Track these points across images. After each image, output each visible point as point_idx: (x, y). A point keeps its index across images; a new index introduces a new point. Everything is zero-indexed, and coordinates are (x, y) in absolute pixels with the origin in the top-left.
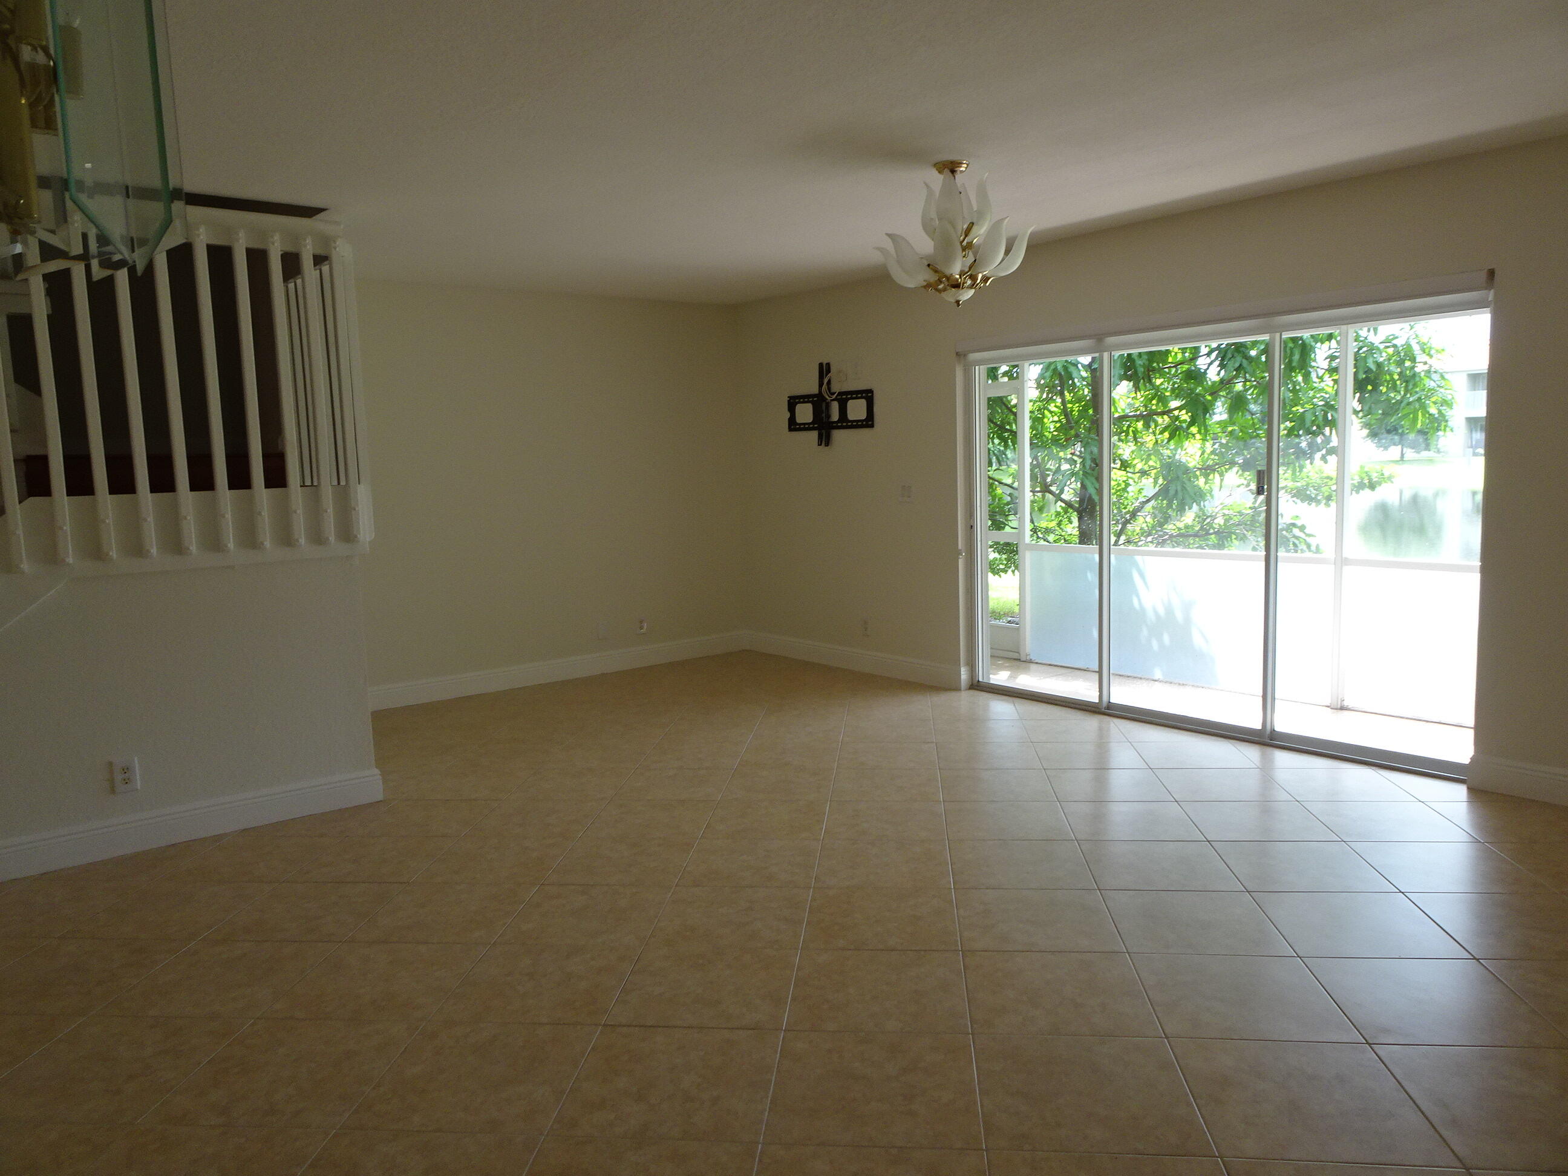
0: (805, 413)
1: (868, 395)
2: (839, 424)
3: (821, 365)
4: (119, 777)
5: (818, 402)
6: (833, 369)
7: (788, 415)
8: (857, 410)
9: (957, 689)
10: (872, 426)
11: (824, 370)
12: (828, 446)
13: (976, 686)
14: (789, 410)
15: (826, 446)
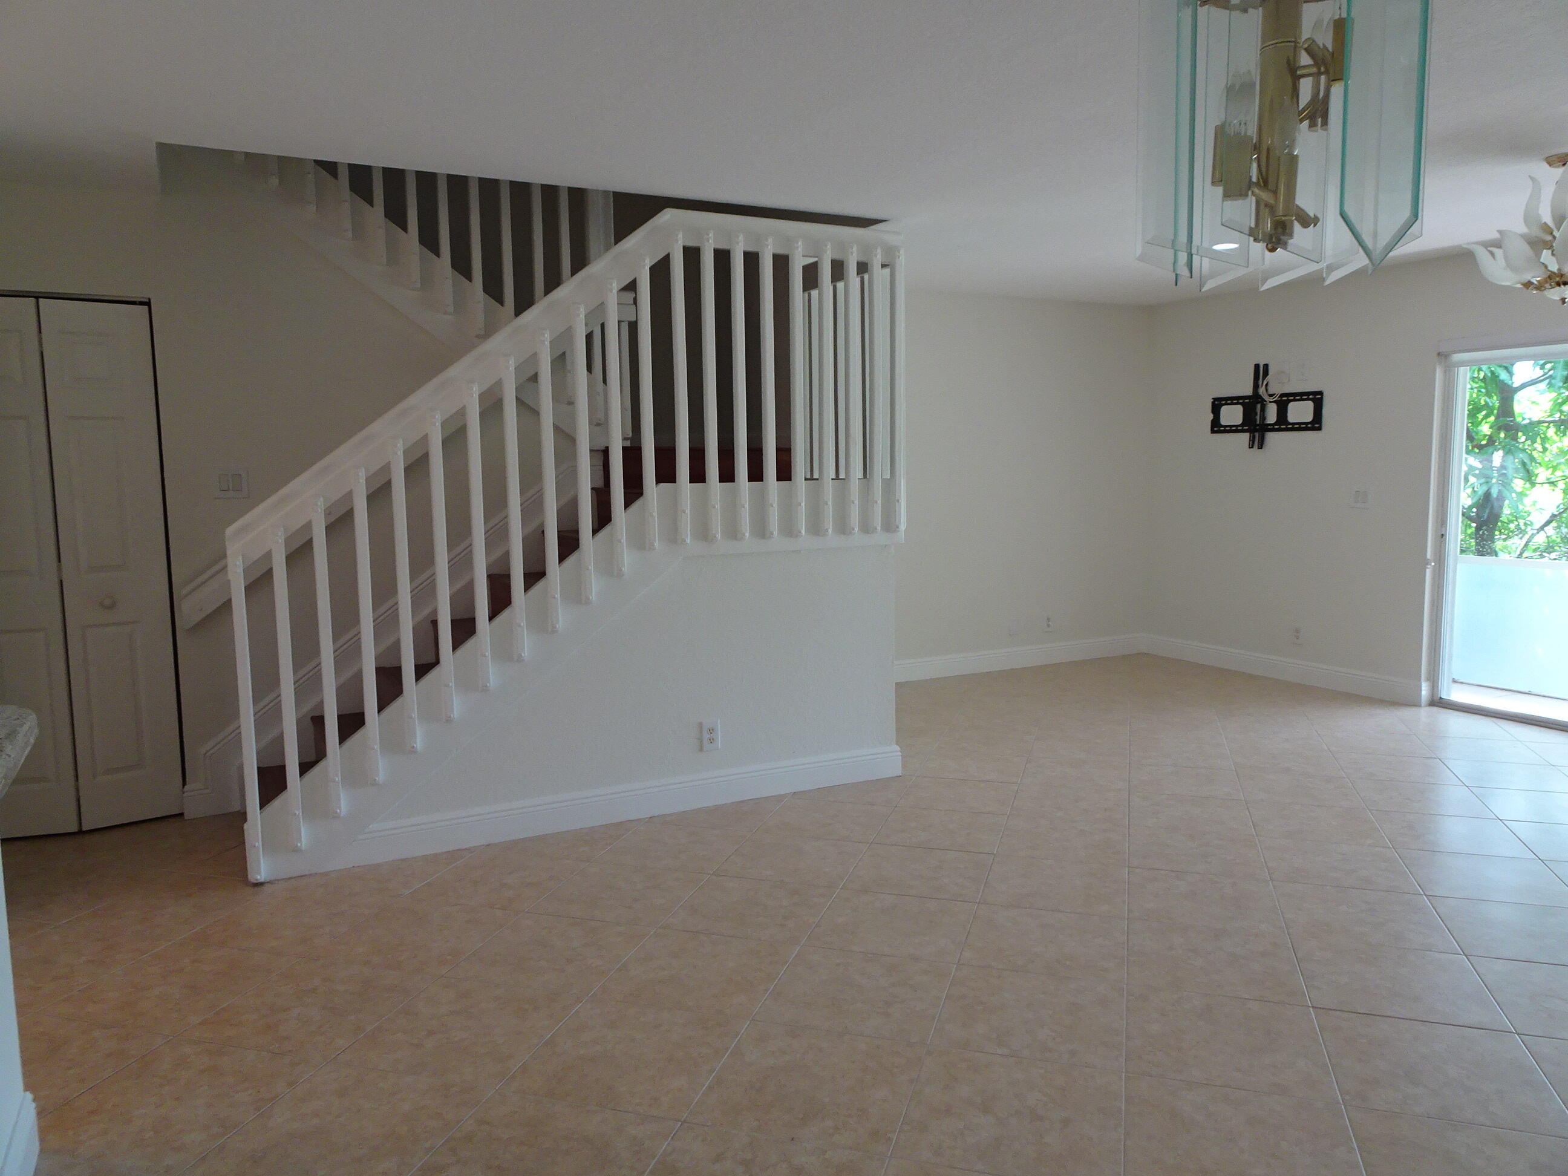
0: (1232, 415)
1: (1317, 398)
2: (1276, 427)
3: (1257, 367)
4: (706, 736)
5: (1252, 404)
6: (1272, 371)
7: (1211, 417)
8: (1301, 412)
9: (1417, 704)
10: (1320, 429)
11: (1261, 372)
12: (1261, 448)
13: (1438, 702)
14: (1213, 412)
15: (1259, 448)
